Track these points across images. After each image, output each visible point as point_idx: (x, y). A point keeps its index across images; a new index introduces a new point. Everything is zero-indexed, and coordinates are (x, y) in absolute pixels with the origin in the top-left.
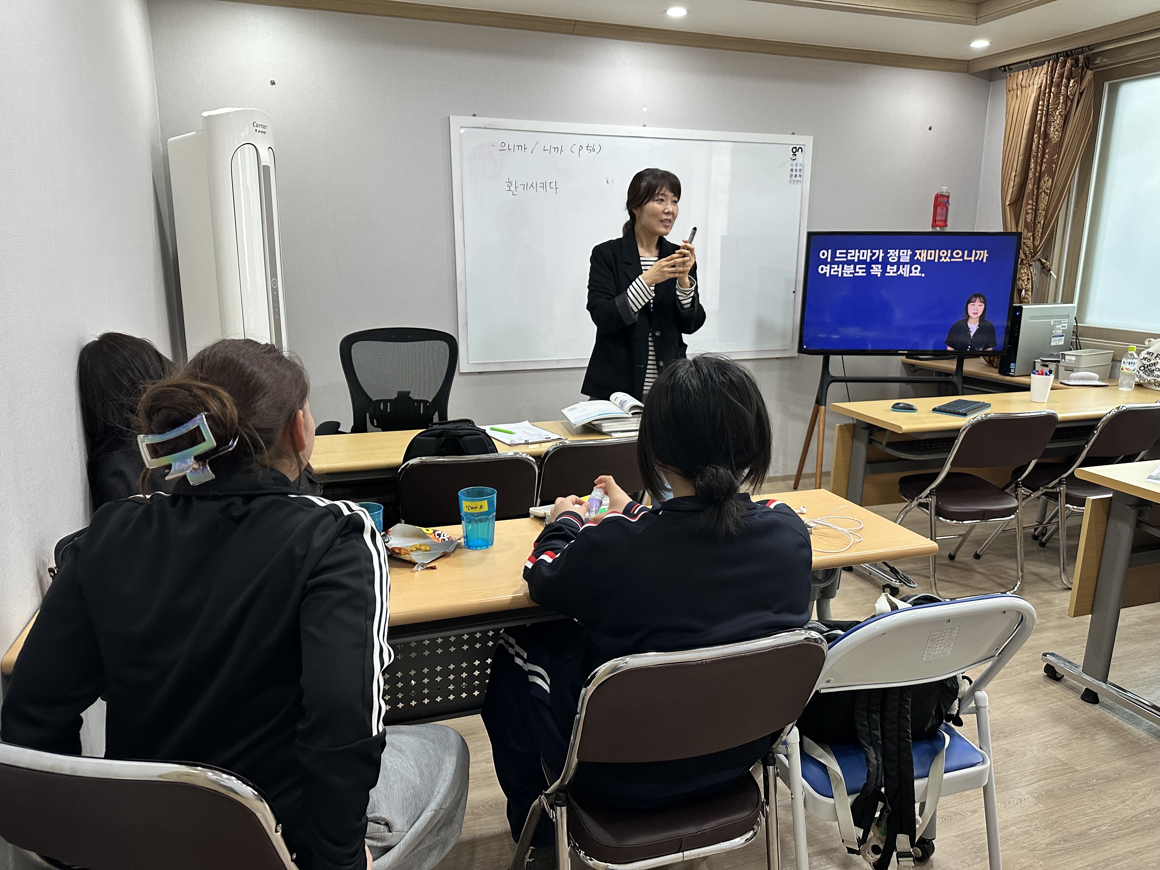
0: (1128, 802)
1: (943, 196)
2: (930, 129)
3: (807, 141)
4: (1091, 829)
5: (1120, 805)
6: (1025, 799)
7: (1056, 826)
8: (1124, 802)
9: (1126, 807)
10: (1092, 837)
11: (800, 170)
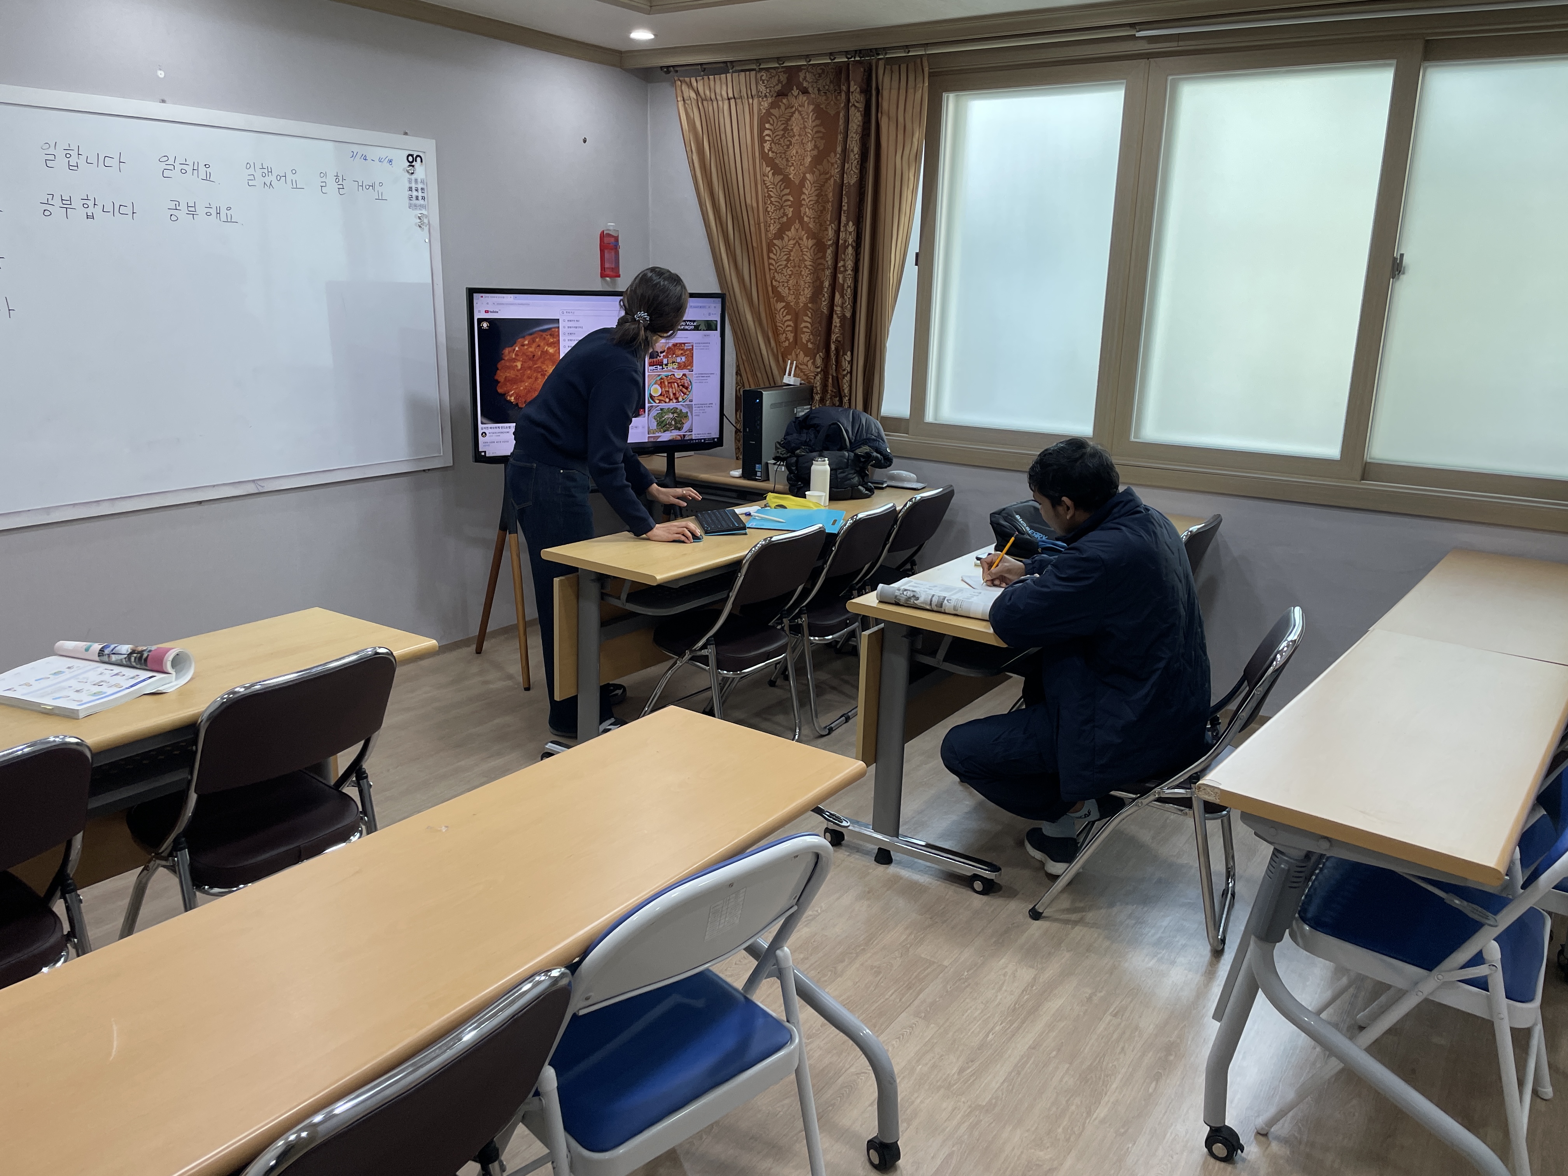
0: (1004, 988)
1: (609, 235)
2: (585, 141)
3: (427, 146)
4: (987, 1035)
5: (999, 993)
6: (915, 1024)
7: (956, 1046)
8: (1000, 989)
9: (1005, 994)
10: (991, 1045)
11: (422, 189)
